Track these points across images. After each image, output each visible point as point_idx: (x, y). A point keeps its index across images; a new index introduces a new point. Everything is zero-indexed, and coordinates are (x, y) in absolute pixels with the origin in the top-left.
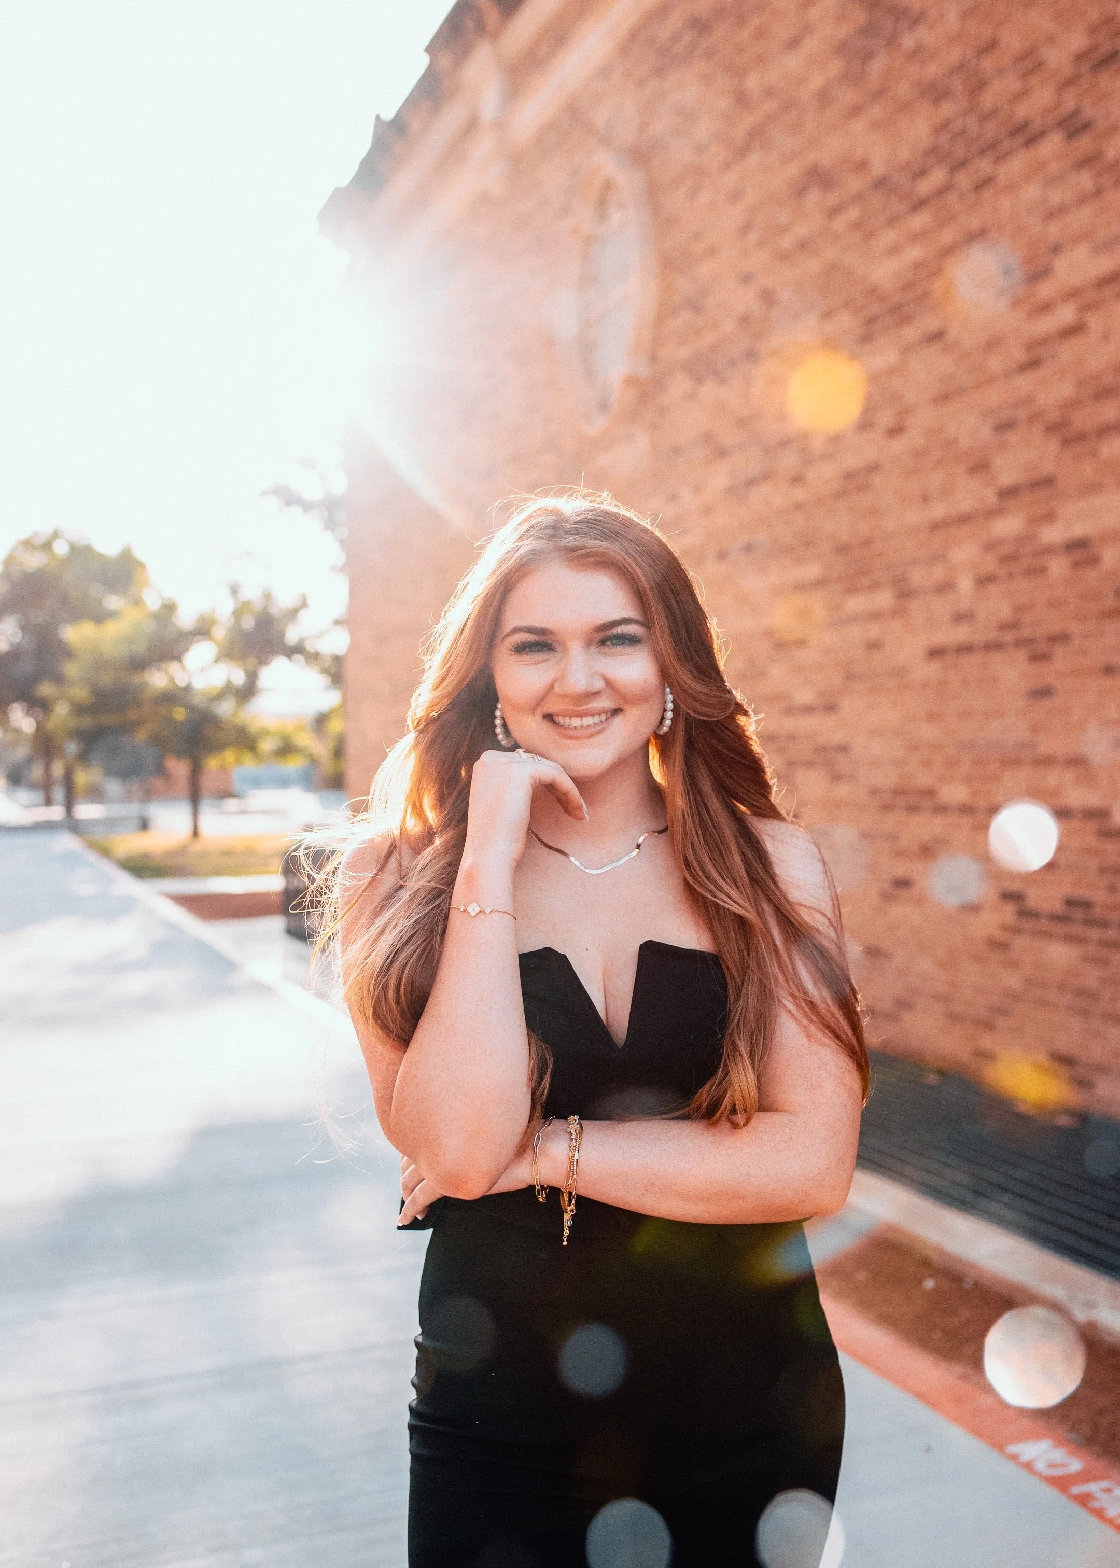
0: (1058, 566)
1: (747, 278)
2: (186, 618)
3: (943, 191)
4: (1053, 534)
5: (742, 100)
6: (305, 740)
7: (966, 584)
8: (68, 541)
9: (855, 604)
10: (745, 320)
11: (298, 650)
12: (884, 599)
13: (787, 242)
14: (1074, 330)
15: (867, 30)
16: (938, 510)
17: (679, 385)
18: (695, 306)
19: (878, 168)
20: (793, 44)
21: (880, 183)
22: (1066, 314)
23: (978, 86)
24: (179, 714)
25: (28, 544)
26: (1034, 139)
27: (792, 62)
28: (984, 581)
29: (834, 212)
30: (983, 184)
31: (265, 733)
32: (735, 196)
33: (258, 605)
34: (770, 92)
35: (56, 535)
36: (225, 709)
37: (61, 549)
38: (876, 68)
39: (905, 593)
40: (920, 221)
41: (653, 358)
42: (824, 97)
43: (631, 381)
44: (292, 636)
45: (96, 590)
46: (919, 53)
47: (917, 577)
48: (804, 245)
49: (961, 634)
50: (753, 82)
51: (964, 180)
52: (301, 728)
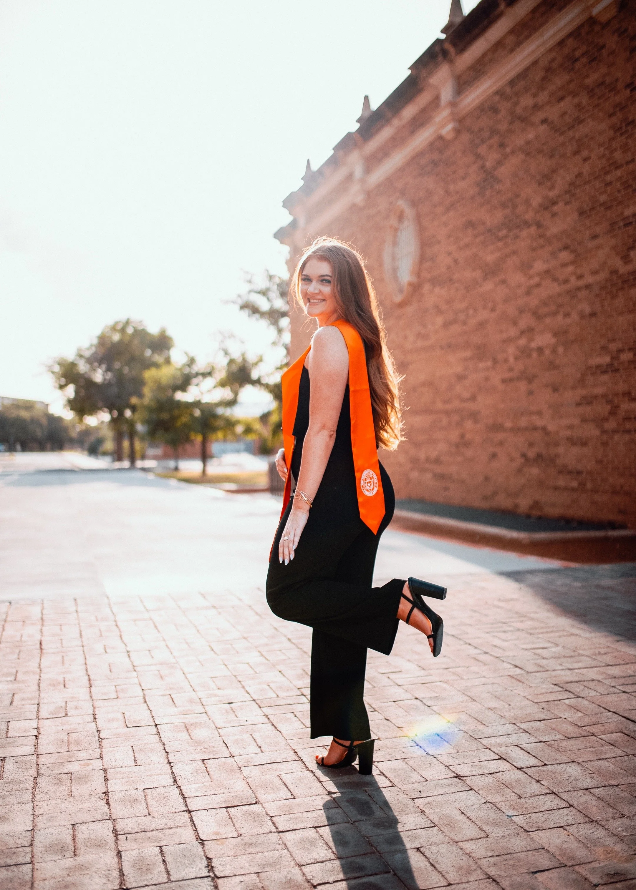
0: (535, 355)
1: (449, 253)
2: (200, 366)
3: (506, 236)
4: (534, 345)
5: (448, 193)
6: (257, 426)
7: (511, 360)
8: (134, 327)
9: (482, 365)
10: (449, 268)
11: (258, 382)
12: (489, 363)
13: (462, 243)
14: (538, 285)
15: (485, 180)
16: (504, 336)
17: (427, 287)
18: (433, 259)
19: (489, 224)
20: (464, 178)
21: (489, 231)
22: (536, 280)
23: (515, 206)
24: (197, 413)
25: (114, 328)
26: (529, 227)
27: (463, 184)
28: (516, 359)
29: (476, 236)
30: (516, 237)
31: (238, 422)
32: (446, 225)
33: (239, 360)
34: (457, 193)
35: (127, 322)
36: (220, 411)
37: (130, 330)
38: (488, 192)
39: (495, 361)
40: (500, 244)
41: (419, 276)
42: (473, 198)
43: (410, 284)
44: (254, 375)
45: (148, 353)
46: (499, 192)
47: (499, 357)
48: (467, 246)
49: (511, 375)
50: (451, 187)
51: (511, 234)
52: (255, 420)
